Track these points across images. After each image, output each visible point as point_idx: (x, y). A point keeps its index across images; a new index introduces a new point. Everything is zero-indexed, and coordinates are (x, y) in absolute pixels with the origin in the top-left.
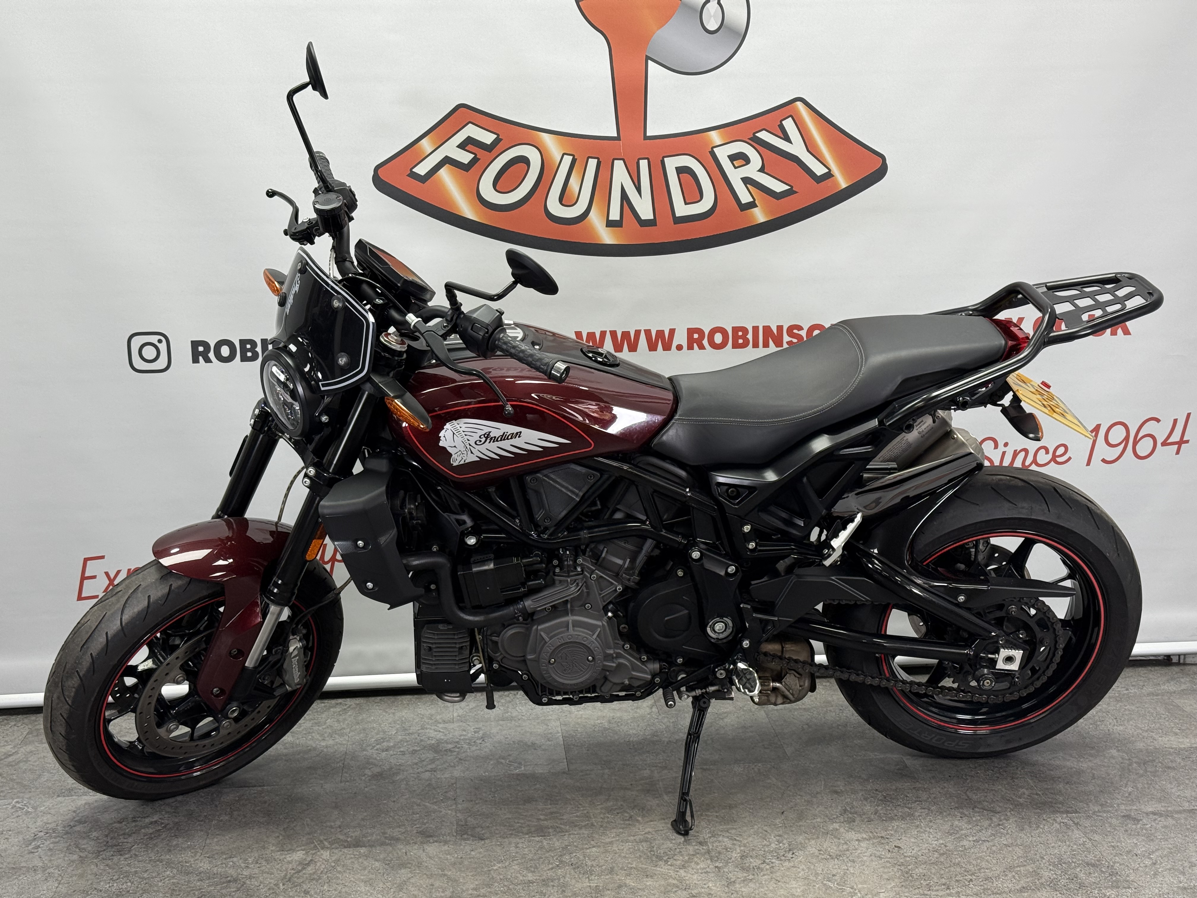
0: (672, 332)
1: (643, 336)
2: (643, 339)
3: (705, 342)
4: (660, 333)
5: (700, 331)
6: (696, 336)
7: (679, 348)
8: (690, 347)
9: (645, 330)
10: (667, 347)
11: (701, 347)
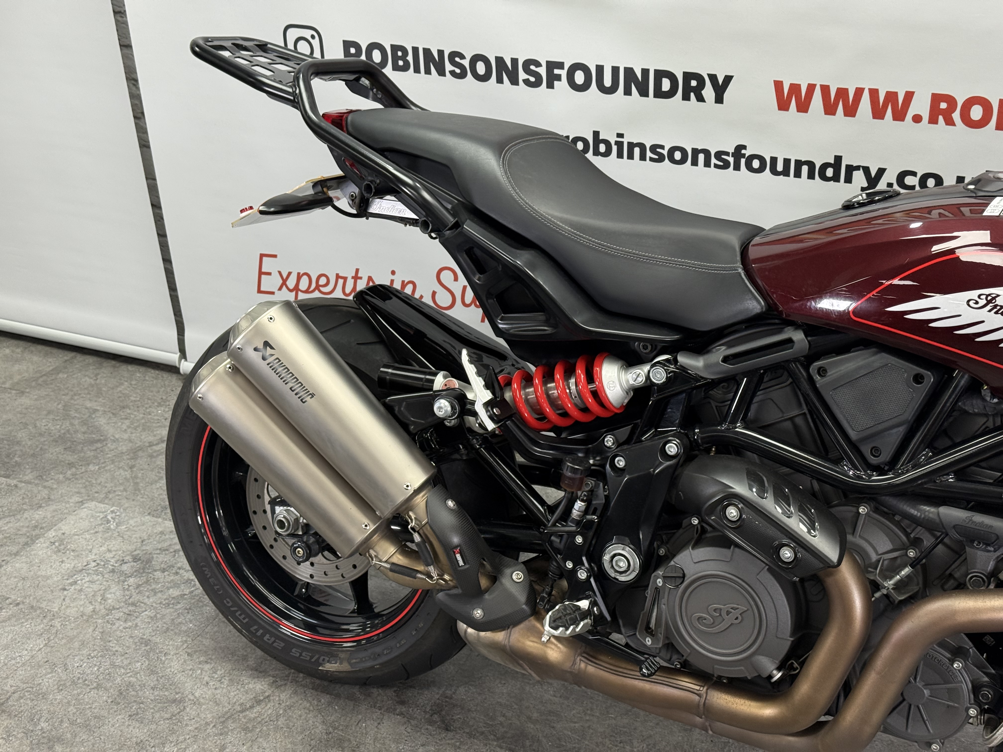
0: (909, 96)
1: (866, 96)
2: (865, 101)
3: (956, 116)
4: (891, 96)
5: (951, 101)
6: (943, 105)
7: (917, 119)
8: (933, 120)
9: (869, 89)
10: (899, 116)
11: (950, 122)
